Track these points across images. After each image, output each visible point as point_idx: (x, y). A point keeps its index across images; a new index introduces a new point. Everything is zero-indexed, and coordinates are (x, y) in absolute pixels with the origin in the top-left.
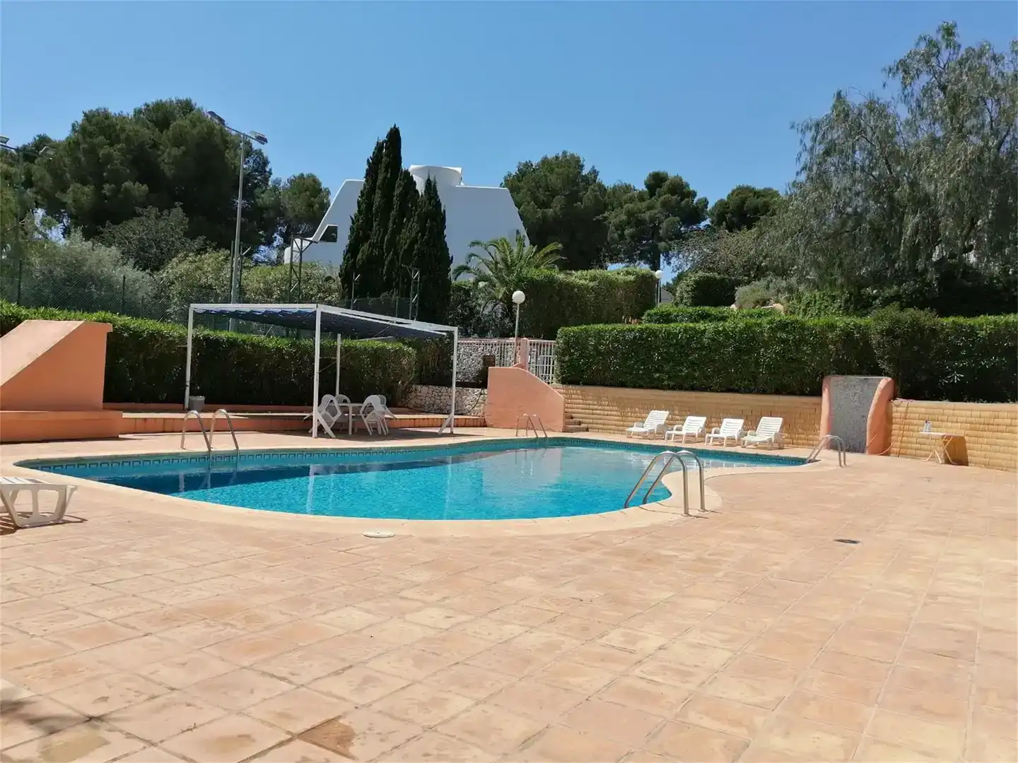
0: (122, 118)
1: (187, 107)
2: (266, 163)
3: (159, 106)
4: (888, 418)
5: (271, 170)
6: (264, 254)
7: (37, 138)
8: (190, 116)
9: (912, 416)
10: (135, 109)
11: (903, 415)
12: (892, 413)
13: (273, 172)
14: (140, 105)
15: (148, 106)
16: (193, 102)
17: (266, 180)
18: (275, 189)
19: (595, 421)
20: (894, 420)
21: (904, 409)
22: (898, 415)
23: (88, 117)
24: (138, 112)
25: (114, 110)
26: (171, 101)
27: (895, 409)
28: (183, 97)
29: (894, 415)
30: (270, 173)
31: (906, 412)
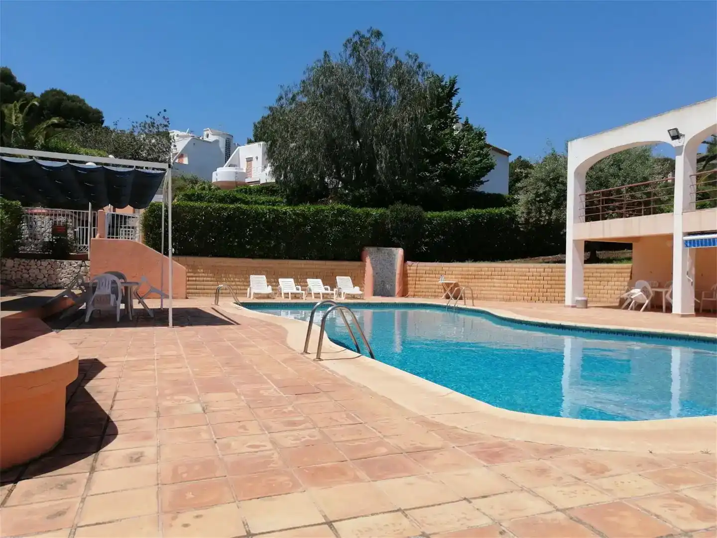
4: (404, 274)
9: (421, 271)
11: (415, 272)
12: (407, 270)
19: (205, 287)
20: (408, 275)
21: (415, 268)
22: (411, 271)
27: (408, 268)
29: (409, 271)
31: (417, 270)
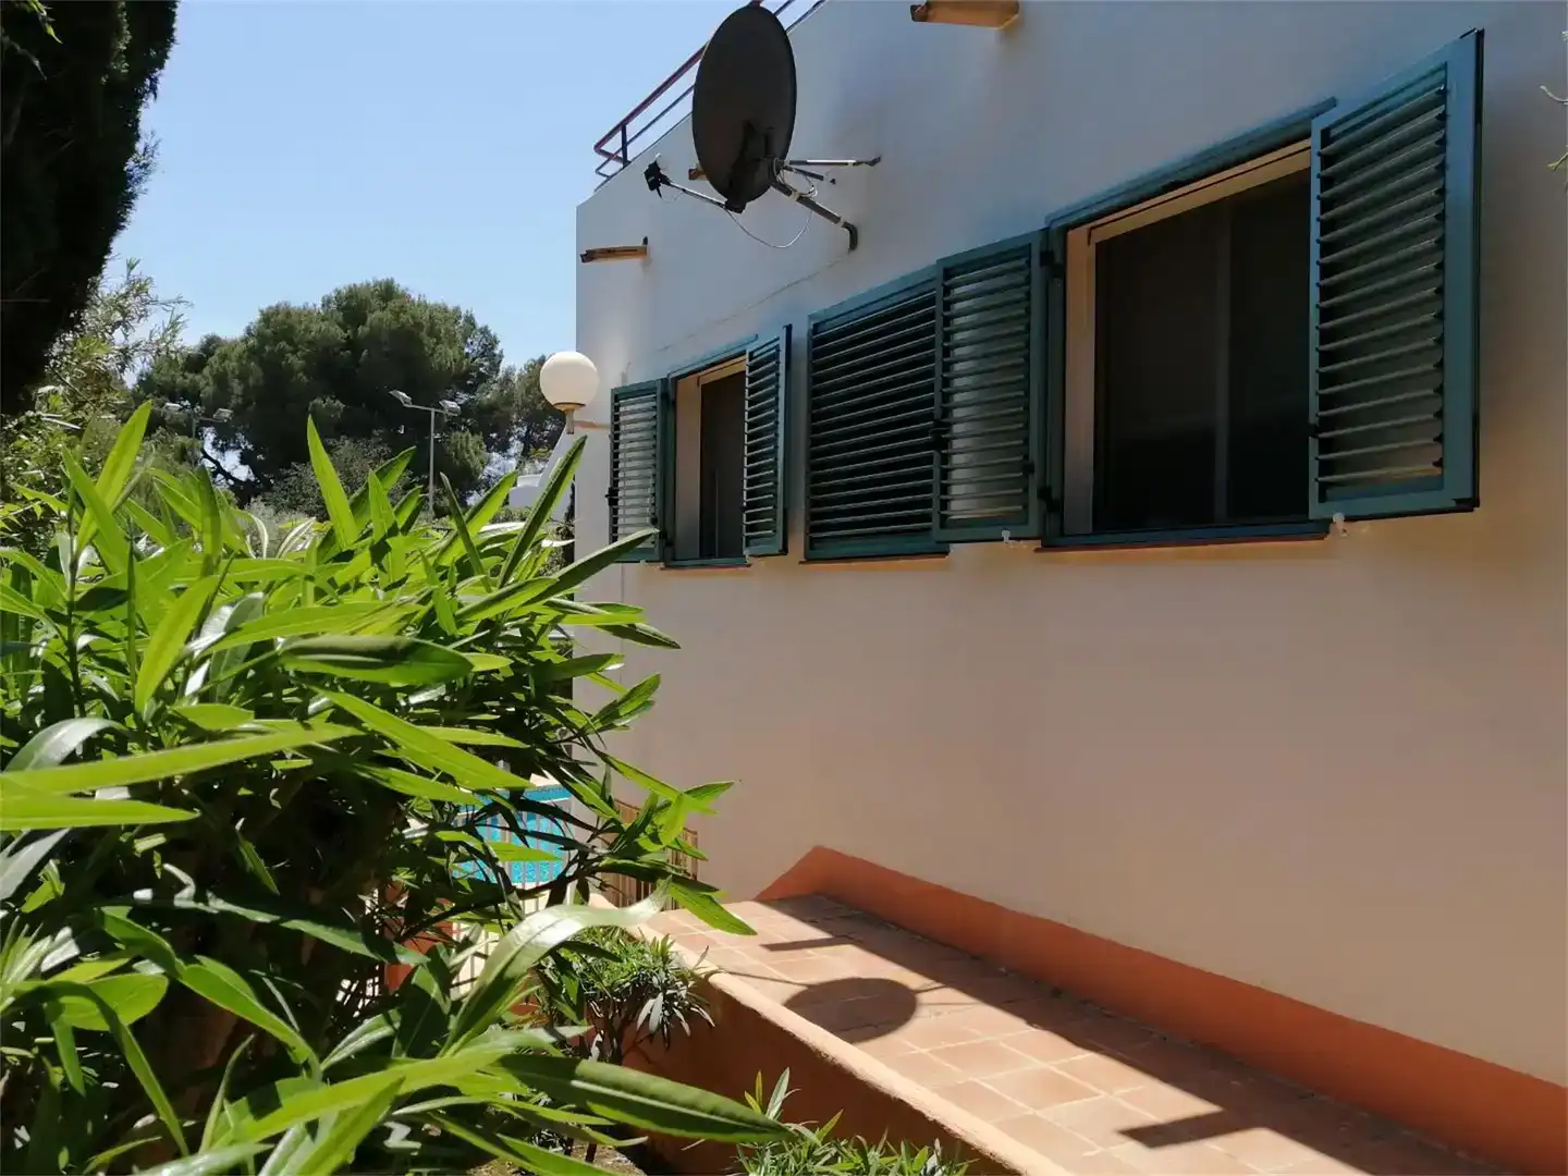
0: (307, 314)
1: (387, 292)
2: (494, 342)
3: (353, 293)
5: (501, 352)
6: (497, 466)
7: (205, 340)
8: (391, 304)
10: (323, 298)
13: (504, 353)
14: (330, 291)
15: (339, 292)
16: (396, 283)
17: (495, 367)
18: (507, 379)
23: (267, 318)
24: (327, 302)
25: (297, 303)
26: (368, 285)
28: (382, 277)
30: (501, 356)
